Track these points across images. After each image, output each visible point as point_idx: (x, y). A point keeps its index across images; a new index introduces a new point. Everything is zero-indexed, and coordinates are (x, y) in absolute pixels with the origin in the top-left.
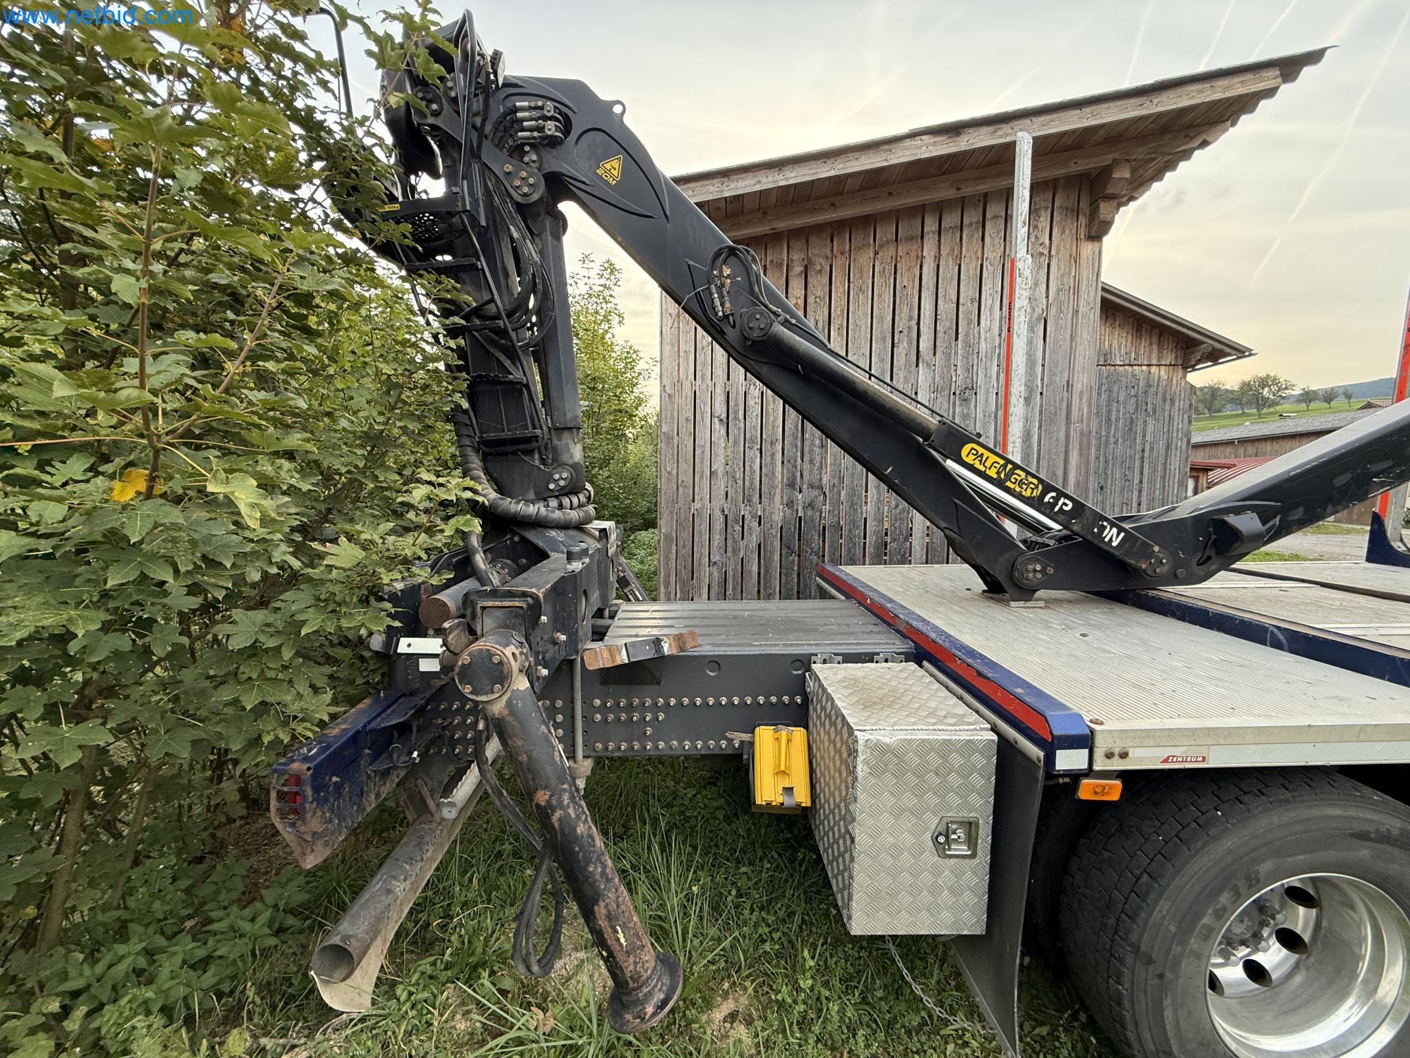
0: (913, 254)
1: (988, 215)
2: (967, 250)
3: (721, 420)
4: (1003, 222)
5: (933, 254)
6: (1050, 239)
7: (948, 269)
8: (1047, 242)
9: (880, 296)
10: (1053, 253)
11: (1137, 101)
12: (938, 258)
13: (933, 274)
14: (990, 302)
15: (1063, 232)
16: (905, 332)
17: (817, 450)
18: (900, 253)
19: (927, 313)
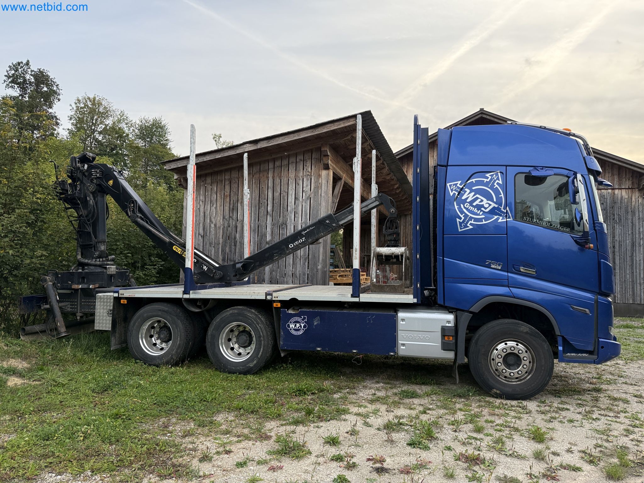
0: (265, 176)
1: (290, 162)
2: (283, 174)
3: (201, 236)
4: (295, 164)
5: (272, 176)
6: (311, 169)
7: (277, 181)
8: (310, 171)
9: (254, 191)
10: (312, 174)
11: (311, 130)
12: (273, 177)
13: (272, 183)
14: (291, 192)
15: (315, 167)
16: (263, 204)
17: (233, 247)
18: (261, 176)
19: (270, 197)
